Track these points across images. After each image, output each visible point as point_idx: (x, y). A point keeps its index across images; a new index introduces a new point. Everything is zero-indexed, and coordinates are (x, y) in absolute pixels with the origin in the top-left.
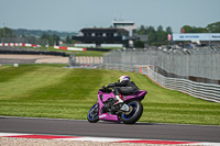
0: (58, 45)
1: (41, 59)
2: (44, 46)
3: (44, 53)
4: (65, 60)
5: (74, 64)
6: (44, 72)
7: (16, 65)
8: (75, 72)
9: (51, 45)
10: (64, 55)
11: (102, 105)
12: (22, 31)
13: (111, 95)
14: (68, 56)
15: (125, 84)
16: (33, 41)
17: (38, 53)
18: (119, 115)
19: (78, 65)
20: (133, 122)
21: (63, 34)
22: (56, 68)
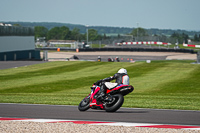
0: (186, 43)
1: (171, 56)
2: (174, 44)
4: (194, 57)
6: (174, 68)
9: (180, 43)
10: (192, 52)
12: (155, 31)
14: (196, 53)
16: (164, 40)
21: (192, 33)
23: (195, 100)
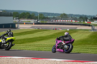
0: (87, 21)
1: (79, 27)
2: (80, 22)
3: (80, 25)
4: (90, 28)
5: (94, 30)
6: (80, 33)
7: (68, 30)
8: (94, 33)
9: (84, 21)
10: (89, 26)
11: (57, 45)
12: (71, 15)
13: (60, 41)
14: (91, 26)
15: (66, 36)
16: (76, 20)
17: (78, 25)
18: (64, 49)
19: (96, 30)
20: (69, 53)
21: (89, 16)
22: (86, 31)
23: (91, 49)
